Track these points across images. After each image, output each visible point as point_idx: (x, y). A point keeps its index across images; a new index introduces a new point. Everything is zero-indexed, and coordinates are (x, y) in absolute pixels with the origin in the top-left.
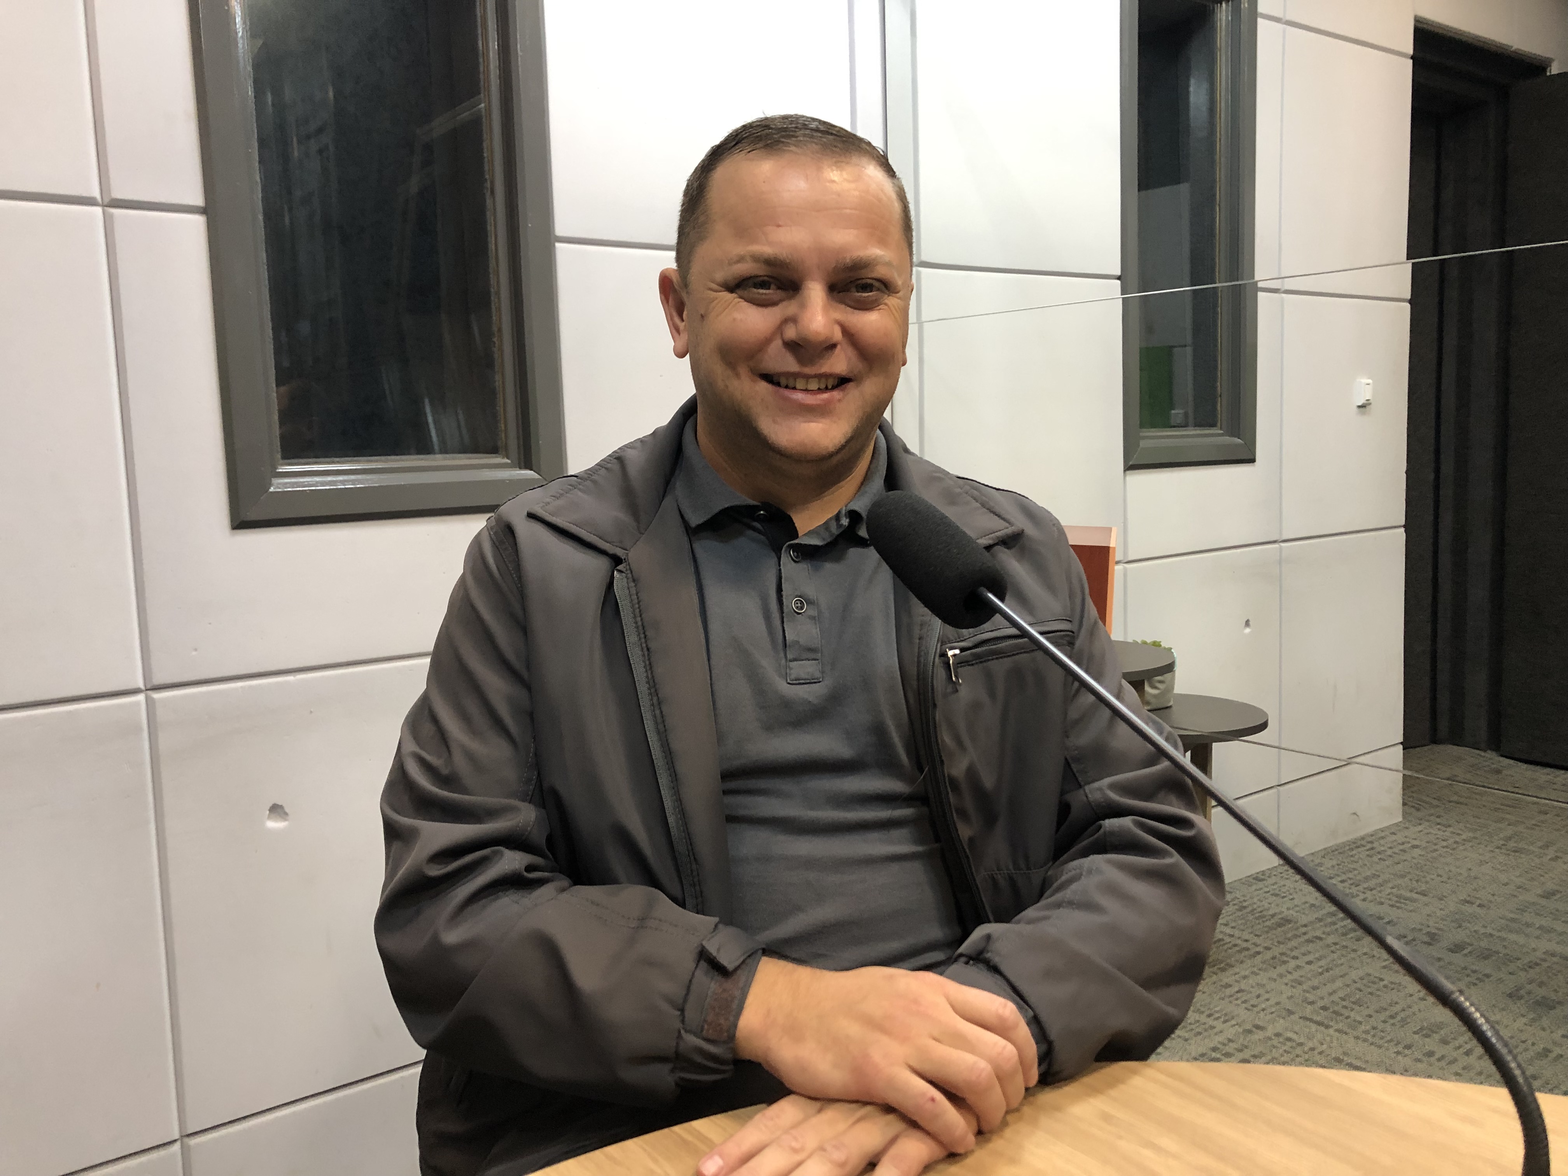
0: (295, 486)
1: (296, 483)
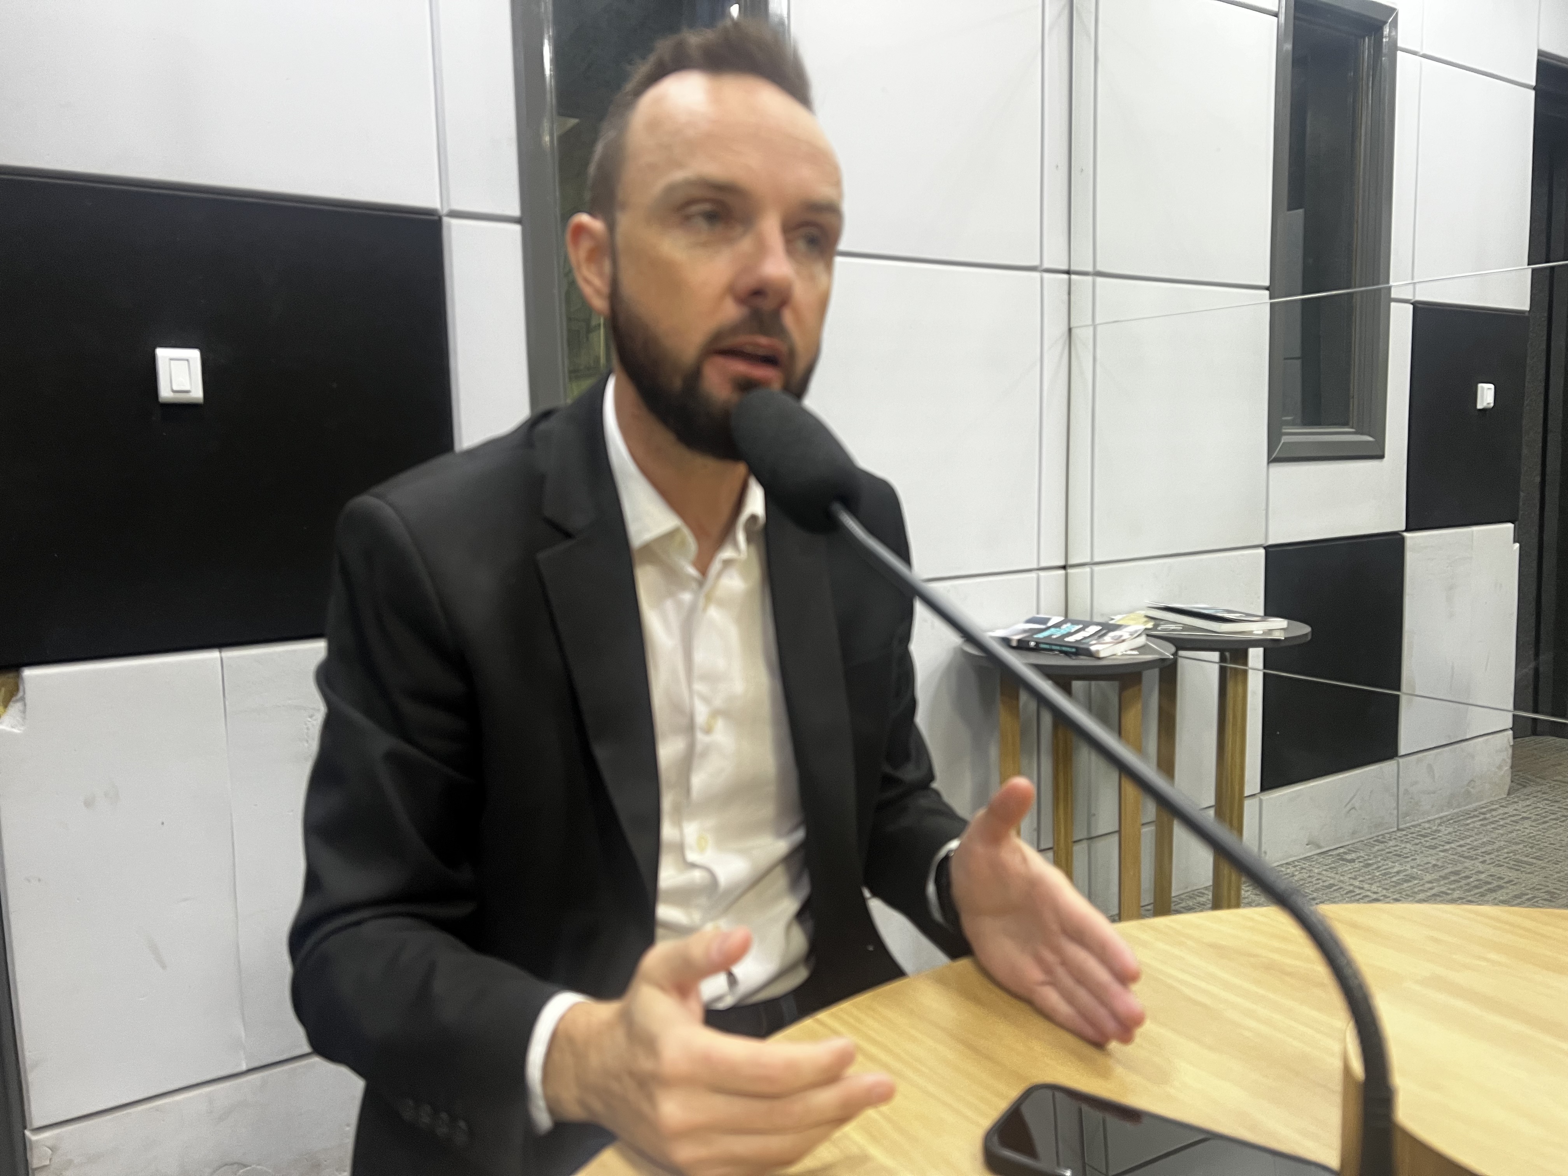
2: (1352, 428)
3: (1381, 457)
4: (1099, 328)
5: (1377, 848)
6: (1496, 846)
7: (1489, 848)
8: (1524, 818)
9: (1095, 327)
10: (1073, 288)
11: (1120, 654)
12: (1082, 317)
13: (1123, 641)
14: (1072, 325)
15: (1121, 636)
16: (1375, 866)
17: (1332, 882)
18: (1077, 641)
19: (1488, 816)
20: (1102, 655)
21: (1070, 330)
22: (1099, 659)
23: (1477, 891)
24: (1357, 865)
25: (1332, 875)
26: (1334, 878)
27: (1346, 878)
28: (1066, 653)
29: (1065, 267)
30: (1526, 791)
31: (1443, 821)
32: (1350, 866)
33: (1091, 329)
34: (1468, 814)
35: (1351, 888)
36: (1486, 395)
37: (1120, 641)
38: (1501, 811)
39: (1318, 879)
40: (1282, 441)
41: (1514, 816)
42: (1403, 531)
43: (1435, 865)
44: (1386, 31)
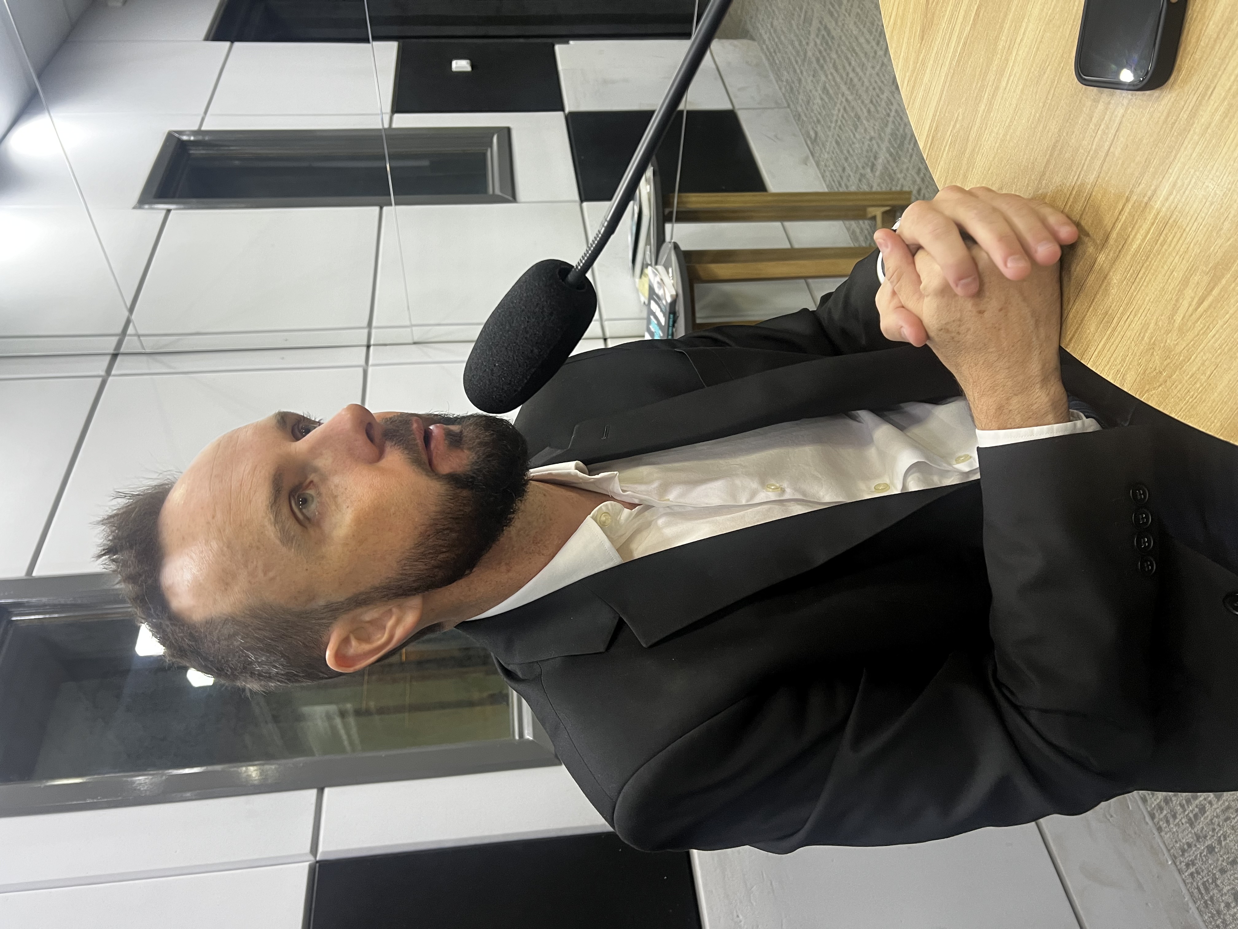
2: (487, 150)
3: (508, 130)
4: (414, 323)
5: (805, 119)
6: (794, 39)
7: (797, 44)
8: (772, 26)
9: (412, 326)
10: (381, 342)
11: (672, 281)
12: (406, 335)
13: (662, 280)
14: (411, 341)
15: (658, 283)
16: (819, 116)
17: (834, 143)
18: (664, 315)
19: (772, 50)
20: (674, 293)
21: (415, 343)
22: (677, 295)
23: (830, 43)
24: (819, 128)
25: (828, 144)
26: (831, 142)
27: (830, 134)
28: (674, 322)
29: (365, 349)
30: (751, 30)
31: (779, 79)
32: (821, 134)
33: (414, 328)
34: (772, 63)
35: (837, 128)
36: (461, 65)
37: (662, 283)
38: (767, 42)
39: (833, 153)
40: (500, 194)
41: (770, 33)
42: (565, 114)
43: (814, 76)
44: (185, 138)
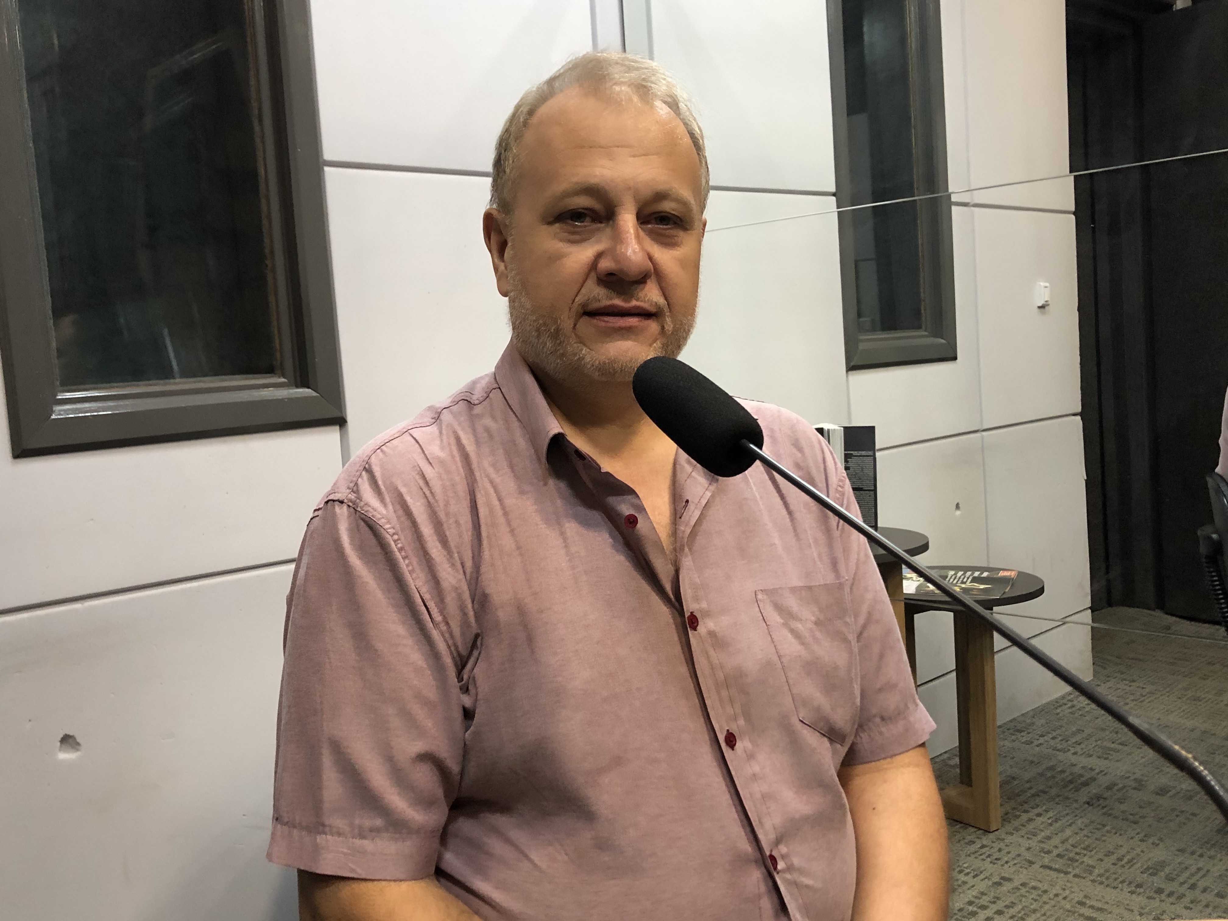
0: (77, 412)
1: (77, 409)
2: (926, 331)
3: (955, 358)
40: (859, 349)
